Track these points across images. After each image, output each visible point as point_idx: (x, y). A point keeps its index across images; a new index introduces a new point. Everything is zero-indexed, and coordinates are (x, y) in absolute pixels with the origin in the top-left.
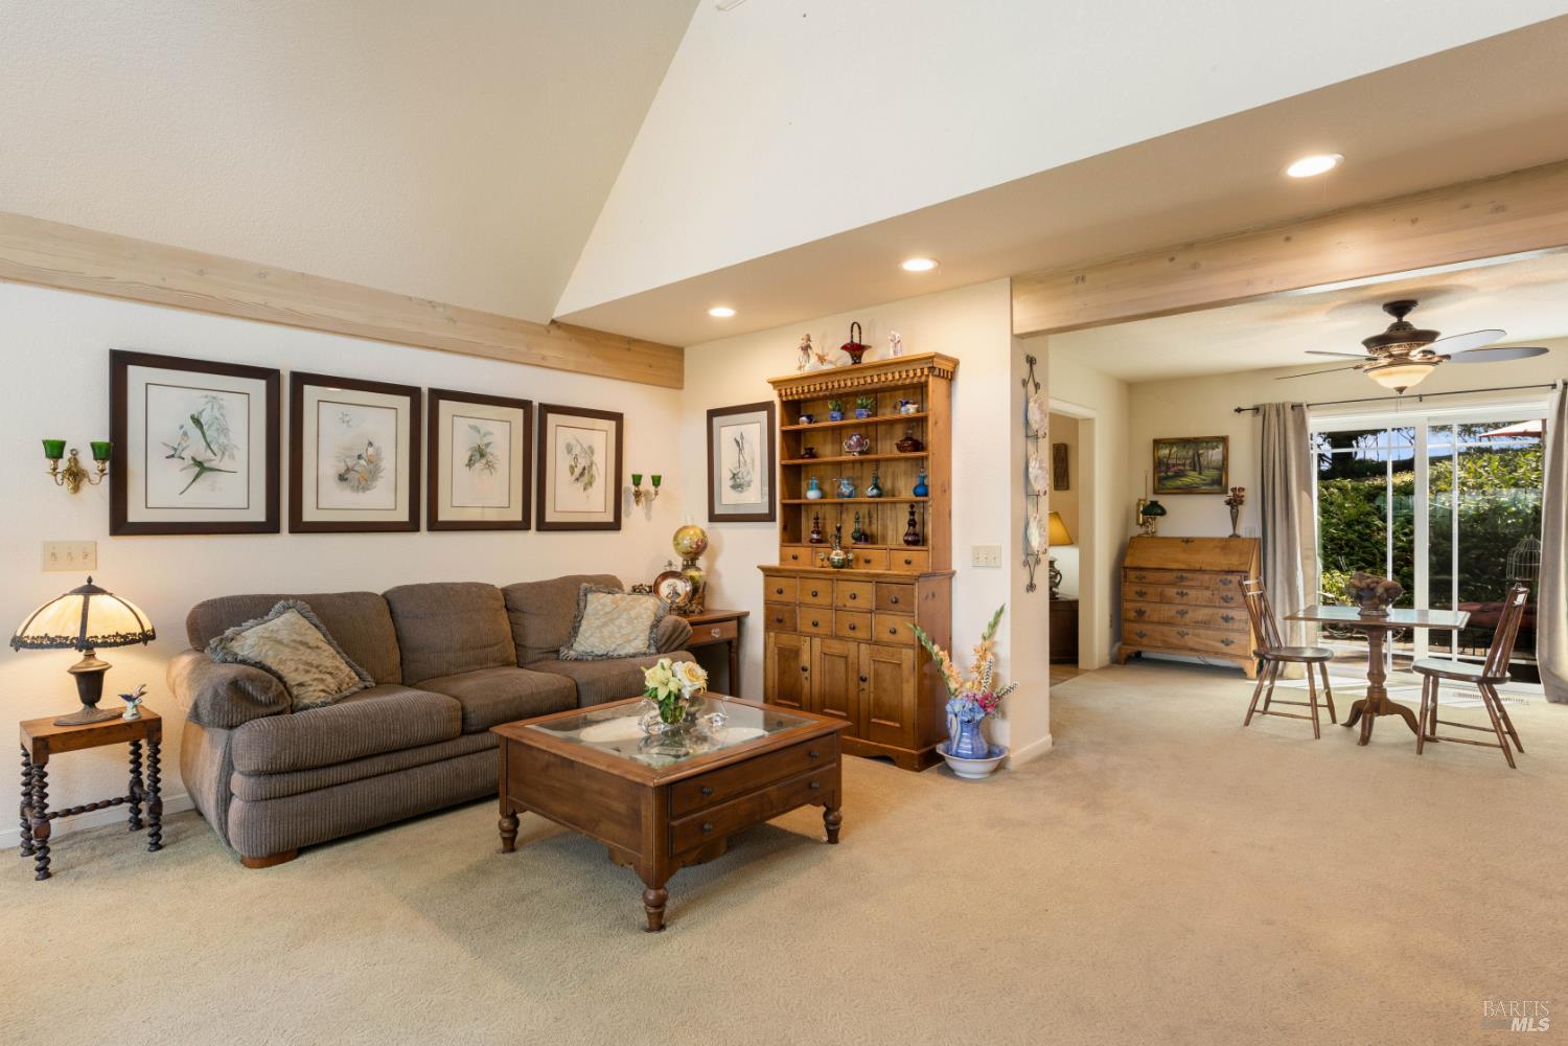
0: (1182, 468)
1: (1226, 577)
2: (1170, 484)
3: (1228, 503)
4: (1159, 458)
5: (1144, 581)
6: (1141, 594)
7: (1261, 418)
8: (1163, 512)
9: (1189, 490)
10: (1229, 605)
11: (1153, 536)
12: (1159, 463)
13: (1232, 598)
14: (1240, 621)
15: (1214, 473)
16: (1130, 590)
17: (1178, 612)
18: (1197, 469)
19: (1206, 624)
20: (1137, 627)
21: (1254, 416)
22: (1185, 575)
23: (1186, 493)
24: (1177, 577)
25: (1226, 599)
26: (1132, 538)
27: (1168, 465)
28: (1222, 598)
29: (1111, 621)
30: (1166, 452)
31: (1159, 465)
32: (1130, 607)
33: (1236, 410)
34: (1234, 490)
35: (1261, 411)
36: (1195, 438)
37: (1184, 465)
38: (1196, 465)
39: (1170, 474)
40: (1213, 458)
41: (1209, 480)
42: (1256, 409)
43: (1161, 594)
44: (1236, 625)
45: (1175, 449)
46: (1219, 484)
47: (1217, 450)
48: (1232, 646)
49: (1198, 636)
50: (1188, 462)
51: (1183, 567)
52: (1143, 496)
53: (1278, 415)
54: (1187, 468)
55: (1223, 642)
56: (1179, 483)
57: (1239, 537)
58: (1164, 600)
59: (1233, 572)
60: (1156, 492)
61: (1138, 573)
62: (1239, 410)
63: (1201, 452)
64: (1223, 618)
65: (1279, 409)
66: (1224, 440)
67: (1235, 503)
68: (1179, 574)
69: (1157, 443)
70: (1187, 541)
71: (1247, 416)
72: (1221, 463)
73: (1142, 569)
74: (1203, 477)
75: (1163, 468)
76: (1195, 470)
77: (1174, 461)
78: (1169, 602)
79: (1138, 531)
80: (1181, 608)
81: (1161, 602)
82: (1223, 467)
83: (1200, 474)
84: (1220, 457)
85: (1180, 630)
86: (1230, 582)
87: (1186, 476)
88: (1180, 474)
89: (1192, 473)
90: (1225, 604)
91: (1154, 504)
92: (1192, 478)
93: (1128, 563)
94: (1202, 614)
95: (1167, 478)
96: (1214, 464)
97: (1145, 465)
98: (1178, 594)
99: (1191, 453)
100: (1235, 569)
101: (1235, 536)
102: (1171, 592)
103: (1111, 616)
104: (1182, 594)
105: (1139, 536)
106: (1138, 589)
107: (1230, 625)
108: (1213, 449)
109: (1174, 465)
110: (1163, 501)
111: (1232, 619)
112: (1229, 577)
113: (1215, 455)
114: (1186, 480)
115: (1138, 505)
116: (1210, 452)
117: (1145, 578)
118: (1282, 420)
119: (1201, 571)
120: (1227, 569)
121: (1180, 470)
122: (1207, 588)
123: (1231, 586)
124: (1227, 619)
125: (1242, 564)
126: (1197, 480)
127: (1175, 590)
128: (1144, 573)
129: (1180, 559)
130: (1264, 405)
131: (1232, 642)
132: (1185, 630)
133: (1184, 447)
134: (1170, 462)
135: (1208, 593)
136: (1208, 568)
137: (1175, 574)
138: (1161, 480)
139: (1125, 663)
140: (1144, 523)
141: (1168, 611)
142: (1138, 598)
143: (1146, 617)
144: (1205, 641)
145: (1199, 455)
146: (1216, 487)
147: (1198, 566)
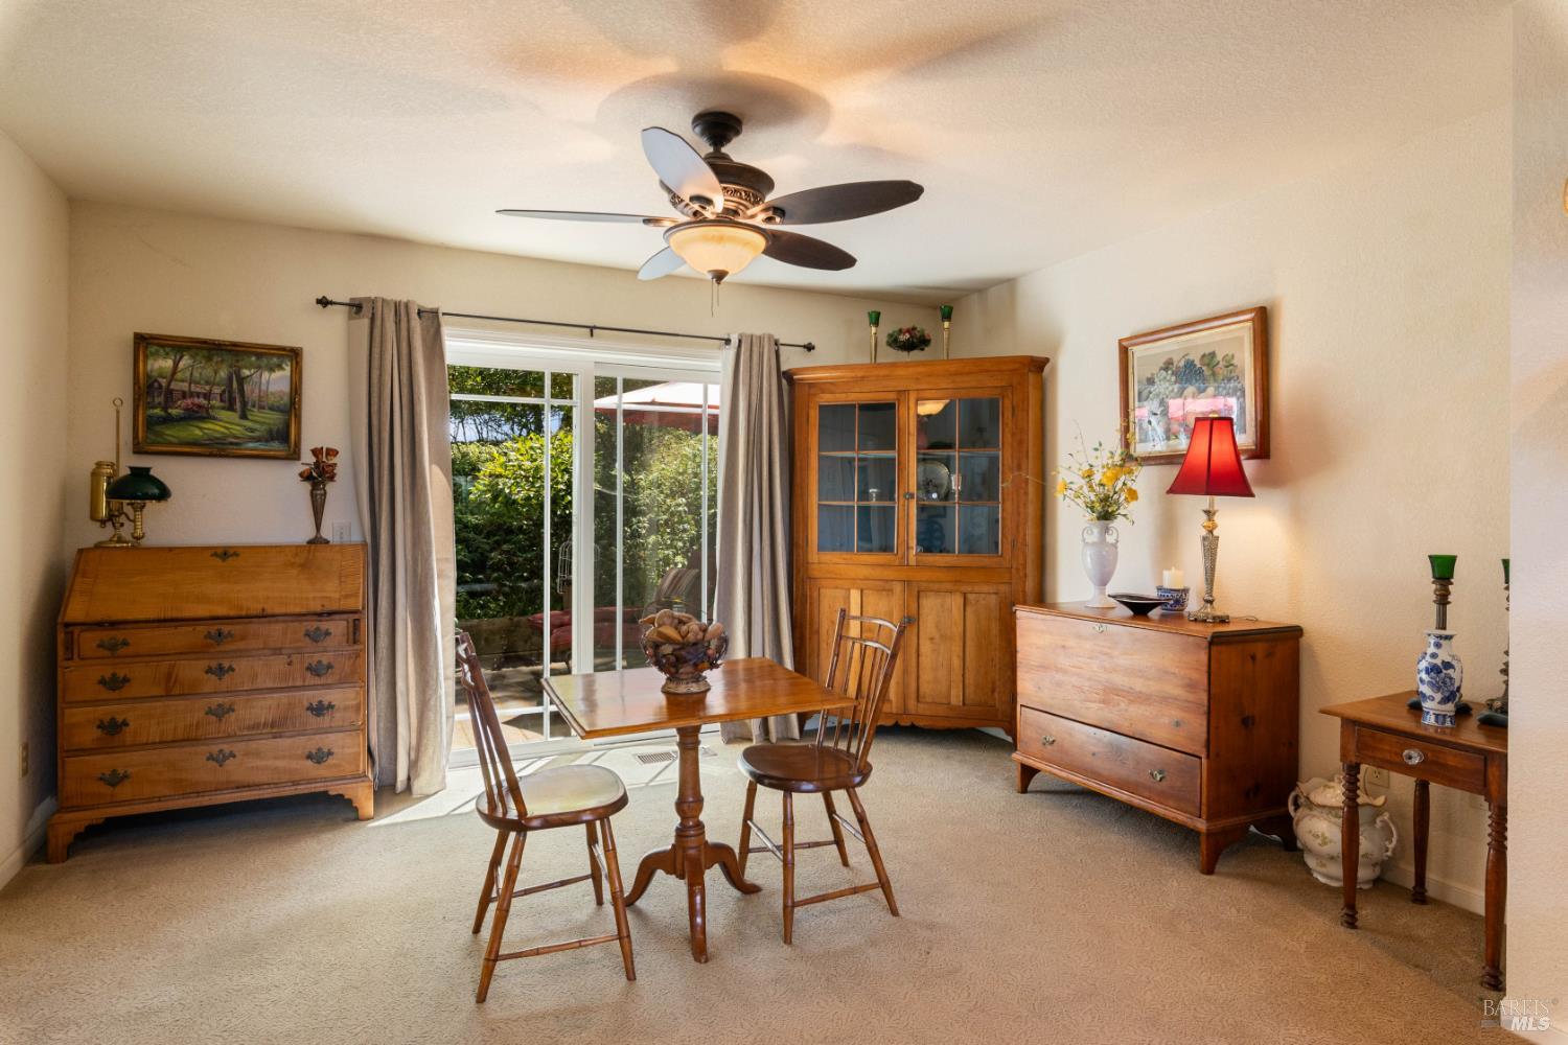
0: (202, 401)
1: (316, 624)
2: (173, 433)
3: (306, 477)
4: (148, 376)
5: (122, 651)
6: (115, 683)
7: (366, 322)
8: (163, 494)
9: (219, 449)
10: (322, 681)
11: (136, 546)
12: (150, 386)
13: (330, 666)
14: (346, 709)
15: (273, 419)
16: (80, 678)
17: (210, 712)
18: (238, 405)
19: (277, 727)
20: (104, 763)
21: (350, 318)
22: (226, 629)
23: (211, 455)
24: (209, 636)
25: (315, 670)
26: (81, 551)
27: (169, 393)
28: (309, 668)
29: (25, 759)
30: (168, 363)
31: (146, 390)
32: (81, 721)
33: (319, 302)
34: (316, 452)
35: (366, 310)
36: (235, 344)
37: (207, 396)
38: (235, 398)
39: (174, 412)
40: (273, 388)
41: (261, 430)
42: (356, 307)
43: (169, 676)
44: (338, 717)
45: (186, 361)
46: (282, 440)
47: (278, 374)
48: (331, 761)
49: (257, 754)
50: (217, 390)
51: (221, 611)
52: (109, 456)
53: (398, 323)
54: (216, 403)
55: (309, 757)
56: (196, 431)
57: (327, 542)
58: (172, 688)
59: (330, 614)
60: (138, 450)
61: (106, 635)
62: (324, 302)
63: (246, 372)
64: (310, 708)
65: (400, 310)
66: (294, 355)
67: (319, 476)
68: (213, 629)
69: (144, 343)
70: (225, 553)
71: (337, 318)
72: (286, 400)
73: (114, 624)
74: (248, 424)
75: (160, 399)
76: (231, 408)
77: (185, 386)
78: (191, 692)
79: (98, 534)
80: (216, 701)
81: (168, 695)
82: (292, 406)
83: (244, 416)
84: (285, 387)
85: (215, 749)
86: (327, 633)
87: (208, 418)
88: (196, 415)
89: (225, 415)
90: (317, 681)
91: (141, 475)
92: (225, 424)
93: (76, 610)
94: (264, 708)
95: (168, 420)
96: (272, 400)
97: (111, 385)
98: (209, 671)
99: (223, 374)
100: (335, 607)
101: (317, 541)
102: (191, 670)
103: (25, 747)
104: (220, 671)
105: (98, 546)
106: (107, 673)
107: (325, 721)
108: (271, 370)
109: (184, 395)
110: (163, 469)
111: (331, 706)
112: (325, 625)
113: (276, 381)
114: (211, 428)
115: (95, 475)
116: (266, 375)
117: (125, 643)
118: (404, 334)
119: (263, 616)
120: (319, 609)
121: (200, 406)
122: (277, 651)
123: (328, 642)
124: (319, 709)
125: (347, 597)
126: (237, 430)
127: (203, 664)
128: (119, 635)
129: (215, 595)
130: (373, 301)
131: (330, 753)
132: (226, 748)
133: (209, 359)
134: (173, 386)
135: (279, 663)
136: (277, 610)
137: (202, 629)
138: (151, 423)
139: (68, 857)
140: (111, 517)
141: (184, 714)
142: (106, 694)
143: (128, 735)
144: (270, 763)
145: (241, 380)
146: (276, 445)
147: (255, 608)
